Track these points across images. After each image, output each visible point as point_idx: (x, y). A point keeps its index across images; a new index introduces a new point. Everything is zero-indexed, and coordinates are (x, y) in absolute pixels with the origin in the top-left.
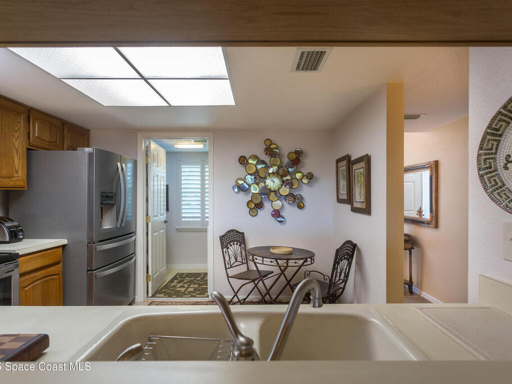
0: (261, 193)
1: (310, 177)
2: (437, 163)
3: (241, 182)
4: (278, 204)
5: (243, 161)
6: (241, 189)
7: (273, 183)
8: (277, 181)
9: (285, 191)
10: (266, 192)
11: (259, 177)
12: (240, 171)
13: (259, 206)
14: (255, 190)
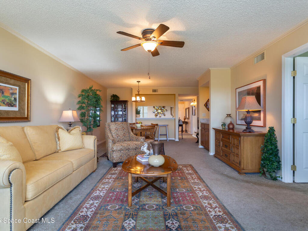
0: (157, 113)
1: (166, 110)
2: (189, 108)
3: (153, 111)
4: (160, 115)
5: (154, 107)
6: (154, 112)
7: (159, 111)
8: (160, 111)
9: (162, 113)
10: (158, 113)
11: (157, 110)
12: (153, 109)
13: (157, 115)
14: (156, 112)
